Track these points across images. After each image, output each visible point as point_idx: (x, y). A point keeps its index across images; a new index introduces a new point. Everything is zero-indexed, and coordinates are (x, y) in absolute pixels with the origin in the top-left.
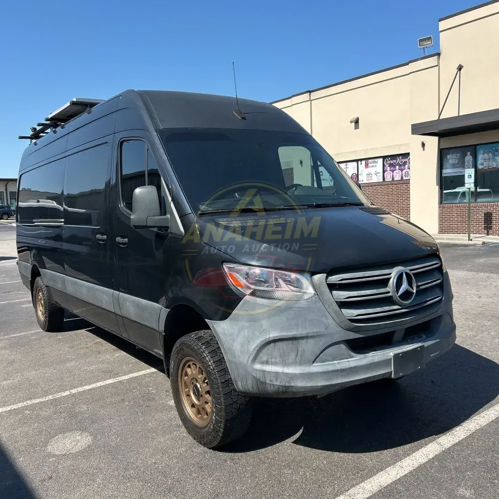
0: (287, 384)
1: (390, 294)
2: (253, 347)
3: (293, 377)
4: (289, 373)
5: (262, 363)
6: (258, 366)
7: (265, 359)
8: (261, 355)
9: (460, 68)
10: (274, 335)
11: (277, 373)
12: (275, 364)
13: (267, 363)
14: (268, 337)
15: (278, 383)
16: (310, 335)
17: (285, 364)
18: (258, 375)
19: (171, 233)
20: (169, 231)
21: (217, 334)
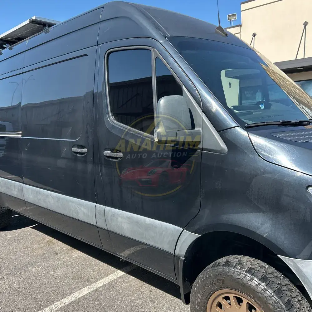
19: (202, 149)
20: (200, 146)
21: (304, 277)
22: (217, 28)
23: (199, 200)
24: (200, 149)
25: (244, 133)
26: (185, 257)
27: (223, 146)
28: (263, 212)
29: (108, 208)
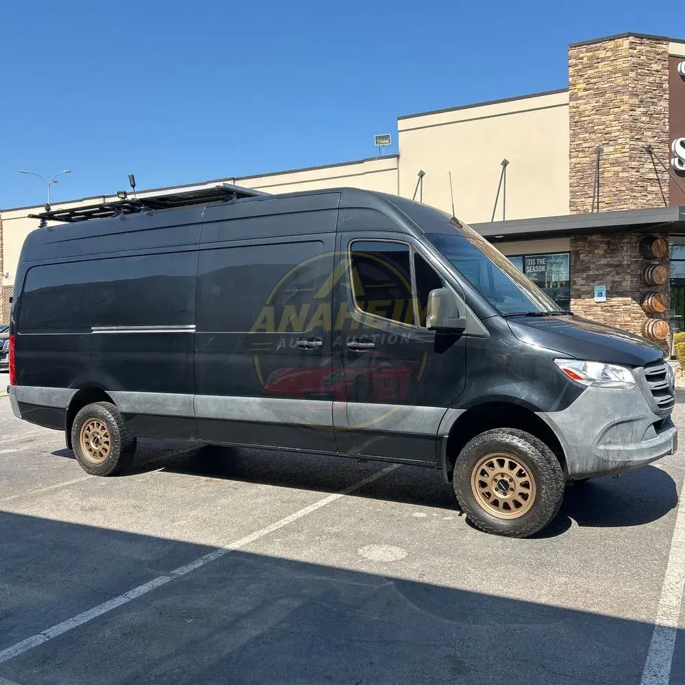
0: (627, 460)
1: (668, 385)
2: (599, 431)
3: (631, 453)
4: (628, 450)
5: (605, 444)
6: (602, 447)
7: (608, 440)
8: (605, 436)
9: (422, 175)
10: (617, 418)
11: (619, 451)
12: (616, 444)
13: (610, 443)
14: (613, 420)
15: (619, 460)
16: (640, 417)
17: (624, 443)
18: (601, 455)
19: (467, 335)
20: (464, 332)
21: (554, 424)
22: (452, 219)
23: (464, 379)
24: (464, 335)
25: (504, 322)
26: (449, 435)
27: (485, 331)
28: (522, 381)
29: (350, 404)
